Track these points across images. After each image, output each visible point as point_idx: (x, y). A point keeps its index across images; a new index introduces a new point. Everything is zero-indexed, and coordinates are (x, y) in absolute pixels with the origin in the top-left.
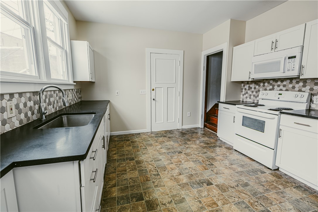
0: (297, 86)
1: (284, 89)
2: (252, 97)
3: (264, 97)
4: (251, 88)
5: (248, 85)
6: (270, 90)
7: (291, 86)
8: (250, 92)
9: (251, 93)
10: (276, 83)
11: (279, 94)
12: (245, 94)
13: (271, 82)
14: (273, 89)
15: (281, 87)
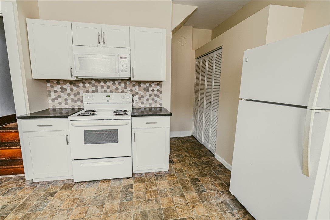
0: (120, 87)
1: (108, 90)
2: (69, 102)
3: (90, 101)
4: (66, 90)
5: (59, 86)
6: (93, 92)
7: (114, 87)
8: (64, 95)
9: (66, 97)
10: (99, 84)
11: (107, 96)
12: (56, 98)
13: (93, 82)
14: (96, 91)
15: (105, 89)
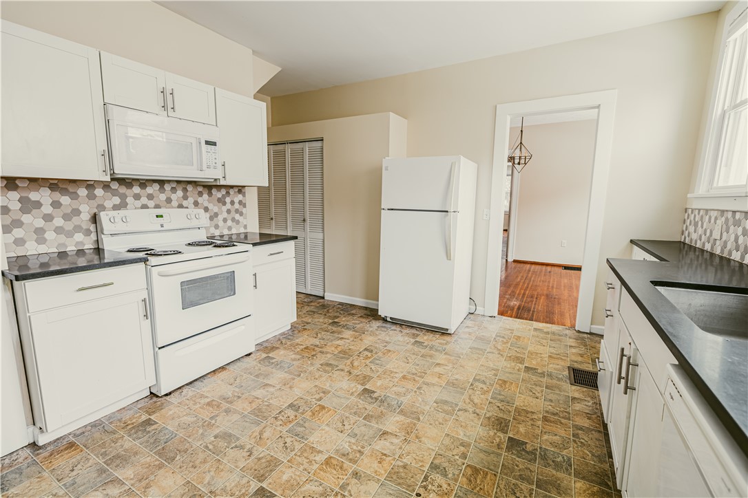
1: (151, 203)
2: (50, 235)
3: (120, 227)
4: (38, 204)
5: (14, 195)
7: (163, 197)
8: (32, 220)
9: (40, 223)
10: (129, 191)
11: (157, 216)
13: (114, 185)
